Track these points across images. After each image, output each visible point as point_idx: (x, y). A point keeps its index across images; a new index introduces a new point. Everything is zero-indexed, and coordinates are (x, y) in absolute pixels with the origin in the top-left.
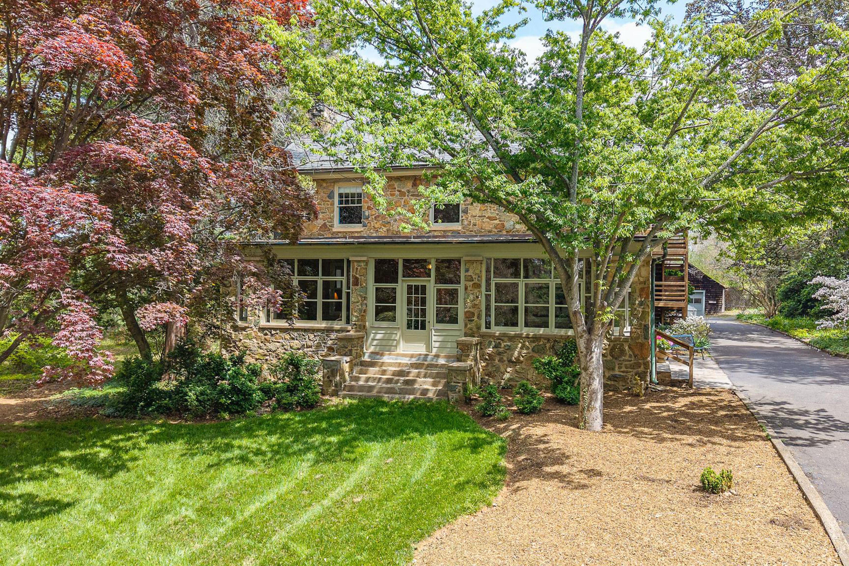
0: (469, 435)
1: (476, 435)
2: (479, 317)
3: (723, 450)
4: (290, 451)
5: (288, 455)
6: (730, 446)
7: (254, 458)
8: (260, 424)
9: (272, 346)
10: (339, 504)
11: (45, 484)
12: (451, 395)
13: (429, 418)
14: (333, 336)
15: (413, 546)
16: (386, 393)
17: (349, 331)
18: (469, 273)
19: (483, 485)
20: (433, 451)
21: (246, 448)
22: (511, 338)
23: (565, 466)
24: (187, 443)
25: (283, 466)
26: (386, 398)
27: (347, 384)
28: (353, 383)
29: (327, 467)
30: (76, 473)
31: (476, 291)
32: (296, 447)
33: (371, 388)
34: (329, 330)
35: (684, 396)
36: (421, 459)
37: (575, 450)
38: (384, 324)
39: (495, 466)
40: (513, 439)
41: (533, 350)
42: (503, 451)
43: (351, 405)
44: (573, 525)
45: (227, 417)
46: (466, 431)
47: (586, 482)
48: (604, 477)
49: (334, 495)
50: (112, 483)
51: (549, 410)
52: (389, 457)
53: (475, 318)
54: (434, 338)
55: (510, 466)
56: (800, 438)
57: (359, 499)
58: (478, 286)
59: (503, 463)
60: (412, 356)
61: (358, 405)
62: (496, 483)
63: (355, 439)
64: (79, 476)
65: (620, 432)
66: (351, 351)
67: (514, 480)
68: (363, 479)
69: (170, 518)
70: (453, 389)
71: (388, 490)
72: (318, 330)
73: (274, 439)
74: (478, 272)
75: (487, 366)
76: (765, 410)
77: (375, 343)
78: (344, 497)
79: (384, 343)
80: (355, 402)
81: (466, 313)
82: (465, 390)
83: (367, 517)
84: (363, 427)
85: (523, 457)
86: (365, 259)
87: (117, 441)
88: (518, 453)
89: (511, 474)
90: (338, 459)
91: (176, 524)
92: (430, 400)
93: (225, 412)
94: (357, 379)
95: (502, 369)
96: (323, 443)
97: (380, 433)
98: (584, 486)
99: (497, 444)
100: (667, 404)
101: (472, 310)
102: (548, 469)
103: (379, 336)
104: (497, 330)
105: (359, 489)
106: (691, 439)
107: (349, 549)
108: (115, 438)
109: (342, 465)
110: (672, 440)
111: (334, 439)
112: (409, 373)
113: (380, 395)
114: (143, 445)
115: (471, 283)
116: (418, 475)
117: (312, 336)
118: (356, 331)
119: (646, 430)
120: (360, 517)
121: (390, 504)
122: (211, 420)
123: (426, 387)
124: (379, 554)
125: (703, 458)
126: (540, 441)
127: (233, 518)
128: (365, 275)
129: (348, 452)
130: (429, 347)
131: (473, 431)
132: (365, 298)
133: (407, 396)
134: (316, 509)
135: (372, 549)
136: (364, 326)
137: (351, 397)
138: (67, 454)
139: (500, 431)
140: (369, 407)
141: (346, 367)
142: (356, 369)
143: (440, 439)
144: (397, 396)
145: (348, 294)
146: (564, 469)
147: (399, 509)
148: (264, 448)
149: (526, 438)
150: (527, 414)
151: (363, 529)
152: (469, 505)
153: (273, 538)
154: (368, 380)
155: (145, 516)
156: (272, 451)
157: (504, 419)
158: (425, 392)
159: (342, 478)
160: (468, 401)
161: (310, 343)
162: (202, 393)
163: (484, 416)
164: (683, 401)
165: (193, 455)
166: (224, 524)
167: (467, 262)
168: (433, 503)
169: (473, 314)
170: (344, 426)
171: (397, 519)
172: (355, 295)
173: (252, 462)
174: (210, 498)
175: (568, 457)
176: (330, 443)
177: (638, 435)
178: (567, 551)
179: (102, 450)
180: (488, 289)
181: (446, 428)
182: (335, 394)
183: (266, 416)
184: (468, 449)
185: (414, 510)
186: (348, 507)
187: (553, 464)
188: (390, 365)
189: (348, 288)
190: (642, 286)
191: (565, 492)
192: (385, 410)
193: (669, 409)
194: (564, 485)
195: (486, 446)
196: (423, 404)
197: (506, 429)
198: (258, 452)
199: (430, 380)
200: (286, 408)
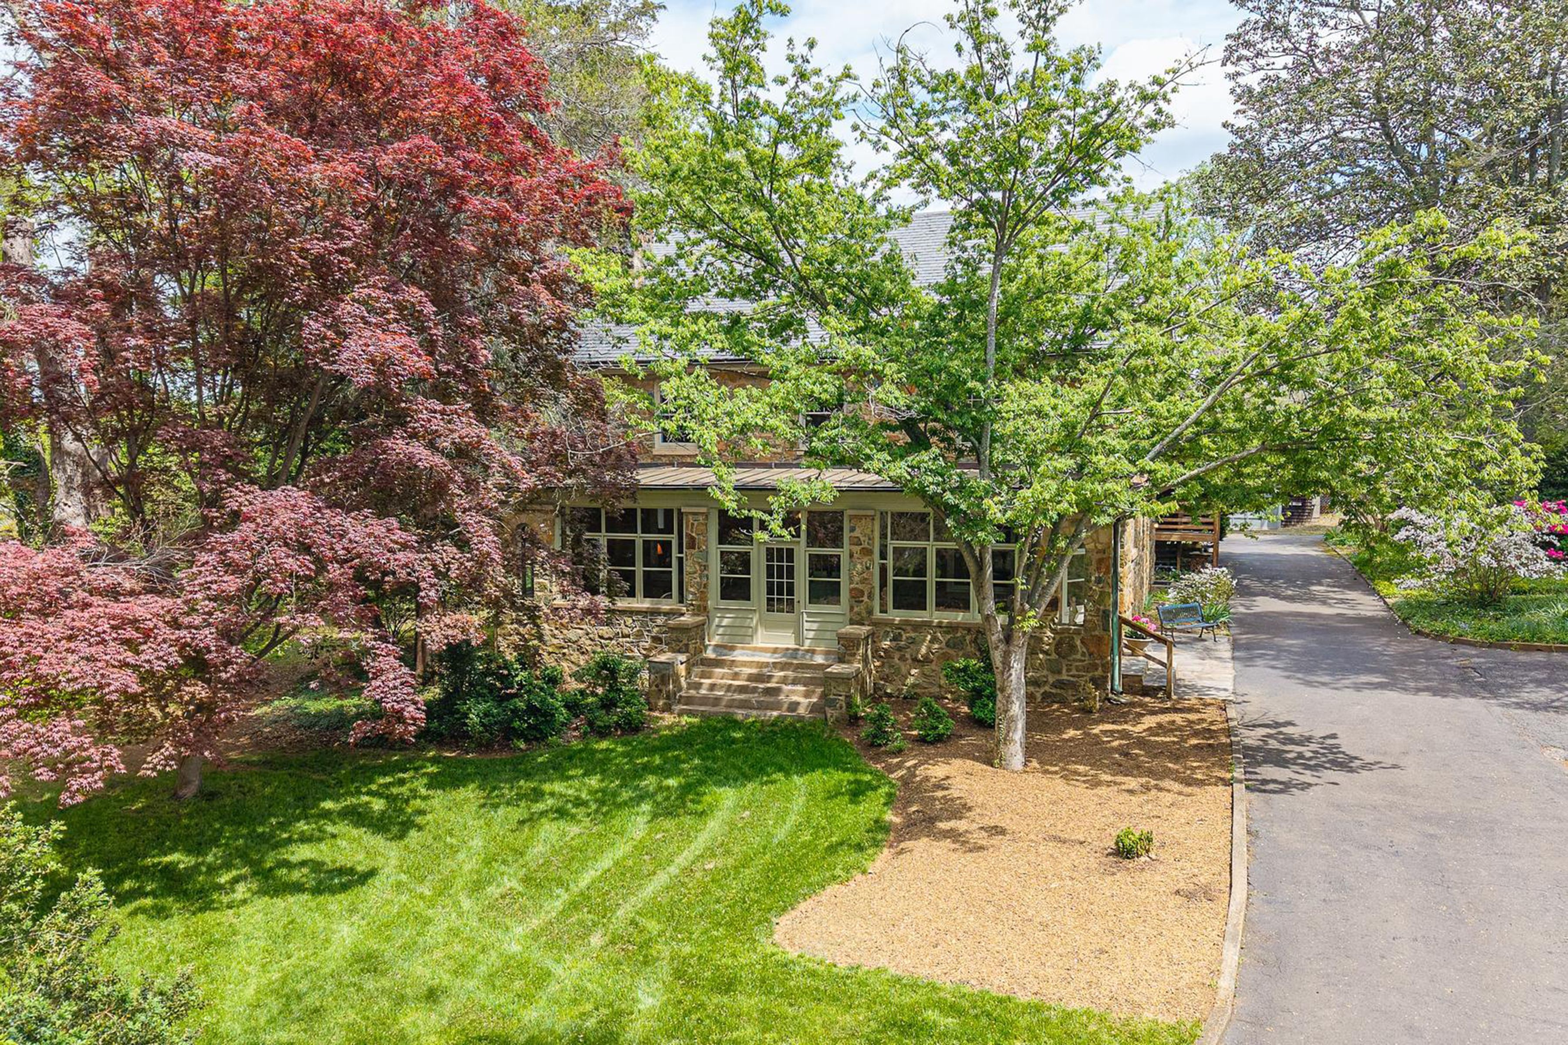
0: (851, 777)
1: (859, 776)
2: (871, 596)
3: (1168, 798)
4: (619, 800)
5: (620, 806)
6: (1180, 793)
7: (574, 811)
8: (570, 758)
9: (572, 634)
10: (688, 871)
11: (323, 846)
12: (829, 711)
13: (797, 748)
14: (660, 620)
15: (774, 920)
16: (738, 707)
17: (683, 615)
18: (857, 533)
19: (859, 848)
20: (801, 801)
21: (561, 795)
22: (918, 627)
23: (963, 821)
24: (481, 787)
25: (614, 822)
26: (740, 714)
27: (683, 694)
28: (693, 692)
29: (668, 824)
30: (355, 832)
31: (866, 559)
32: (626, 795)
33: (717, 701)
34: (654, 613)
35: (1153, 713)
36: (786, 811)
37: (980, 800)
38: (733, 604)
39: (876, 821)
40: (906, 782)
41: (947, 645)
42: (890, 801)
43: (691, 726)
44: (956, 896)
45: (523, 746)
46: (845, 770)
47: (984, 843)
48: (1008, 837)
49: (681, 860)
50: (406, 847)
51: (961, 737)
52: (745, 808)
53: (865, 599)
54: (807, 626)
55: (897, 820)
56: (1275, 781)
57: (711, 866)
58: (868, 552)
59: (890, 817)
60: (775, 651)
61: (700, 727)
62: (876, 844)
63: (701, 782)
64: (360, 837)
65: (1046, 772)
66: (687, 645)
67: (900, 839)
68: (715, 839)
69: (493, 891)
70: (832, 703)
71: (746, 855)
72: (638, 612)
73: (594, 782)
74: (868, 531)
75: (883, 665)
76: (1252, 738)
77: (721, 631)
78: (693, 863)
79: (735, 631)
80: (695, 720)
81: (851, 590)
82: (850, 705)
83: (721, 887)
84: (709, 763)
85: (914, 809)
86: (704, 510)
87: (387, 786)
88: (909, 803)
89: (897, 831)
90: (681, 811)
91: (503, 897)
92: (801, 719)
93: (518, 739)
94: (698, 686)
95: (904, 670)
96: (660, 788)
97: (734, 773)
98: (982, 848)
99: (885, 789)
100: (1125, 727)
101: (860, 586)
102: (943, 825)
103: (725, 622)
104: (897, 616)
105: (710, 852)
106: (1132, 783)
107: (704, 924)
108: (382, 781)
109: (688, 820)
110: (1109, 784)
111: (672, 782)
112: (770, 677)
113: (731, 710)
114: (423, 791)
115: (859, 548)
116: (781, 834)
117: (629, 621)
118: (694, 615)
119: (1081, 768)
120: (713, 888)
121: (747, 871)
122: (501, 750)
123: (795, 698)
124: (737, 930)
125: (1138, 810)
126: (939, 787)
127: (567, 890)
128: (704, 533)
129: (692, 801)
130: (799, 638)
131: (855, 771)
132: (706, 567)
133: (769, 713)
134: (662, 878)
135: (730, 924)
136: (705, 608)
137: (690, 713)
138: (328, 805)
139: (890, 769)
140: (715, 730)
141: (682, 669)
142: (696, 670)
143: (811, 782)
144: (754, 713)
145: (680, 560)
146: (961, 825)
147: (758, 877)
148: (584, 795)
149: (921, 781)
150: (931, 743)
151: (718, 901)
152: (841, 873)
153: (618, 913)
154: (712, 687)
155: (463, 889)
156: (596, 801)
157: (899, 752)
158: (794, 706)
159: (688, 838)
160: (854, 720)
161: (626, 631)
162: (486, 714)
163: (872, 745)
164: (1150, 721)
165: (496, 807)
166: (558, 897)
167: (851, 518)
168: (798, 870)
169: (862, 593)
170: (684, 762)
171: (756, 890)
172: (690, 562)
173: (573, 817)
174: (533, 866)
175: (970, 809)
176: (668, 788)
177: (1068, 776)
178: (941, 925)
179: (374, 800)
180: (883, 556)
181: (820, 766)
182: (668, 709)
183: (576, 744)
184: (847, 798)
185: (776, 879)
186: (698, 875)
187: (949, 819)
188: (745, 664)
189: (681, 552)
190: (1100, 556)
191: (954, 856)
192: (738, 735)
193: (1125, 735)
194: (957, 846)
195: (869, 793)
196: (791, 724)
197: (899, 766)
198: (579, 803)
199: (801, 688)
200: (603, 733)
